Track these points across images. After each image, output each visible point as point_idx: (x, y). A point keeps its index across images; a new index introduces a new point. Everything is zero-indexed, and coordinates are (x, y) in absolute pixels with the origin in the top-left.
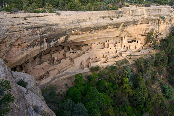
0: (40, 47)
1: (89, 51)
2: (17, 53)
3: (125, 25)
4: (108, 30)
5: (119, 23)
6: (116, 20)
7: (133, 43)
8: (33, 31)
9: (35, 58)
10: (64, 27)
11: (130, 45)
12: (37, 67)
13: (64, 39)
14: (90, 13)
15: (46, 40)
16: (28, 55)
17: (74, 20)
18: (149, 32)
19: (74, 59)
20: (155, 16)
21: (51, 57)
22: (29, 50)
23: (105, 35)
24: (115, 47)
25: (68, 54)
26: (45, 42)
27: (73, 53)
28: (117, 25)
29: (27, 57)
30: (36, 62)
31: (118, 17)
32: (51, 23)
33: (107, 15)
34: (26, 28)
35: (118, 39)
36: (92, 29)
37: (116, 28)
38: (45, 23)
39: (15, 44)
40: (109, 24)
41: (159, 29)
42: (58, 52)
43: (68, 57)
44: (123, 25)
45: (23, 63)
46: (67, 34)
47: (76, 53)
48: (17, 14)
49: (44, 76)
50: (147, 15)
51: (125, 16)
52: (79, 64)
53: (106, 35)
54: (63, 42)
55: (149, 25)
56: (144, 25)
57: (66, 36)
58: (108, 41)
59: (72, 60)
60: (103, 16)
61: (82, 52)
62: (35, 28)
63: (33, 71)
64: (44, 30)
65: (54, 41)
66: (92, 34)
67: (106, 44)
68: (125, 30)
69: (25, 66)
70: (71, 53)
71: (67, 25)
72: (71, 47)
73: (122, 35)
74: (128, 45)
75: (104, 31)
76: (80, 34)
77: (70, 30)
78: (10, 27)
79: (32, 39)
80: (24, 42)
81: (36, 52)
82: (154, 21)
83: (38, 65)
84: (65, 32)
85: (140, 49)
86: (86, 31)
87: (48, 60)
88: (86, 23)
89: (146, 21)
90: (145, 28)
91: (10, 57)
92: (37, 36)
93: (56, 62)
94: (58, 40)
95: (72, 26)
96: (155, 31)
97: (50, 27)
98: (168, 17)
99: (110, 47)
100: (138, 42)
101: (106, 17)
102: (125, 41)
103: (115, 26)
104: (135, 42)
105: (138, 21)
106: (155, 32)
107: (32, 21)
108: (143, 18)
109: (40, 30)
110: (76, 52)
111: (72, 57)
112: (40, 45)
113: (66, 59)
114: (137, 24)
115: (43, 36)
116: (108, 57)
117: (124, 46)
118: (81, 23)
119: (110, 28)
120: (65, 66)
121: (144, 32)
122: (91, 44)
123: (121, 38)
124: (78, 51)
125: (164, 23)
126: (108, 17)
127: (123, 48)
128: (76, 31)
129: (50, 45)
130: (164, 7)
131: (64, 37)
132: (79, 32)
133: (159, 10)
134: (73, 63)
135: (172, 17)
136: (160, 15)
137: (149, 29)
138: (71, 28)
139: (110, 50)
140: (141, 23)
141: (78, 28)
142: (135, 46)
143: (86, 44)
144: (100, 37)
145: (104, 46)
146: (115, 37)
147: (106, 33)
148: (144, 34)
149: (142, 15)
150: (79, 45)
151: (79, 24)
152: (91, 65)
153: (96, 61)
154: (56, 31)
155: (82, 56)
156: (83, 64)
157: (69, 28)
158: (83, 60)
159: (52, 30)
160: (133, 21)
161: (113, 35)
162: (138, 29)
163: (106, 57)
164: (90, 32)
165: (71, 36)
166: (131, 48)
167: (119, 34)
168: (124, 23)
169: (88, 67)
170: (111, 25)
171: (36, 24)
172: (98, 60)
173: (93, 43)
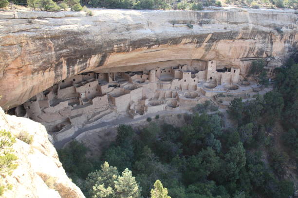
0: (55, 73)
1: (144, 85)
2: (15, 83)
3: (213, 38)
4: (181, 46)
5: (203, 34)
6: (197, 29)
7: (227, 73)
8: (43, 43)
9: (46, 93)
10: (99, 38)
11: (221, 76)
12: (50, 109)
13: (98, 60)
14: (149, 12)
15: (65, 60)
16: (34, 88)
17: (118, 25)
18: (255, 54)
19: (117, 99)
20: (266, 26)
21: (74, 92)
23: (176, 55)
24: (195, 79)
25: (105, 89)
26: (63, 64)
27: (115, 86)
28: (199, 39)
29: (32, 90)
30: (49, 101)
31: (201, 24)
32: (76, 30)
33: (180, 18)
34: (31, 37)
35: (200, 64)
36: (152, 43)
37: (197, 43)
38: (66, 29)
39: (11, 66)
40: (183, 34)
41: (271, 50)
42: (88, 84)
43: (105, 94)
44: (211, 39)
45: (26, 101)
46: (105, 50)
47: (119, 86)
48: (16, 12)
49: (62, 126)
50: (253, 23)
51: (214, 23)
52: (125, 108)
53: (178, 55)
54: (97, 65)
55: (256, 42)
56: (246, 41)
57: (103, 54)
58: (182, 68)
60: (172, 19)
61: (131, 85)
62: (47, 38)
63: (43, 116)
64: (64, 42)
65: (81, 63)
66: (151, 53)
67: (176, 72)
68: (213, 47)
69: (29, 107)
70: (110, 86)
71: (106, 33)
72: (111, 76)
73: (208, 57)
74: (216, 75)
75: (175, 47)
76: (128, 51)
77: (110, 43)
78: (3, 36)
79: (42, 59)
80: (28, 63)
81: (47, 83)
82: (264, 35)
83: (51, 106)
84: (101, 47)
85: (238, 85)
86: (139, 46)
87: (69, 98)
88: (142, 31)
89: (251, 35)
90: (249, 46)
91: (3, 90)
92: (50, 53)
93: (84, 103)
94: (88, 62)
95: (115, 37)
97: (74, 37)
98: (289, 29)
99: (184, 79)
100: (235, 71)
101: (178, 22)
102: (212, 68)
103: (196, 40)
104: (230, 71)
105: (236, 33)
106: (264, 55)
107: (42, 26)
108: (247, 29)
109: (55, 43)
111: (112, 94)
112: (56, 69)
113: (102, 98)
114: (234, 38)
115: (61, 53)
116: (179, 97)
117: (211, 78)
118: (131, 31)
119: (187, 43)
120: (100, 110)
121: (246, 53)
122: (150, 71)
123: (205, 64)
124: (124, 84)
125: (281, 39)
126: (182, 22)
127: (207, 81)
128: (122, 45)
129: (73, 71)
130: (282, 11)
131: (100, 56)
132: (127, 47)
133: (274, 16)
134: (115, 105)
135: (294, 29)
136: (275, 24)
137: (255, 48)
138: (112, 38)
139: (185, 84)
140: (242, 38)
141: (126, 40)
142: (229, 77)
143: (140, 70)
144: (165, 59)
145: (174, 76)
146: (194, 60)
147: (178, 51)
148: (247, 57)
149: (244, 23)
150: (126, 73)
151: (127, 32)
152: (146, 110)
153: (157, 104)
154: (85, 44)
155: (132, 92)
156: (132, 108)
157: (108, 40)
158: (134, 100)
159: (77, 43)
160: (227, 32)
161: (191, 55)
162: (235, 48)
163: (177, 97)
164: (148, 48)
165: (112, 54)
166: (222, 81)
167: (202, 55)
168: (211, 35)
169: (141, 114)
170: (187, 36)
171: (49, 31)
172: (160, 102)
173: (153, 69)
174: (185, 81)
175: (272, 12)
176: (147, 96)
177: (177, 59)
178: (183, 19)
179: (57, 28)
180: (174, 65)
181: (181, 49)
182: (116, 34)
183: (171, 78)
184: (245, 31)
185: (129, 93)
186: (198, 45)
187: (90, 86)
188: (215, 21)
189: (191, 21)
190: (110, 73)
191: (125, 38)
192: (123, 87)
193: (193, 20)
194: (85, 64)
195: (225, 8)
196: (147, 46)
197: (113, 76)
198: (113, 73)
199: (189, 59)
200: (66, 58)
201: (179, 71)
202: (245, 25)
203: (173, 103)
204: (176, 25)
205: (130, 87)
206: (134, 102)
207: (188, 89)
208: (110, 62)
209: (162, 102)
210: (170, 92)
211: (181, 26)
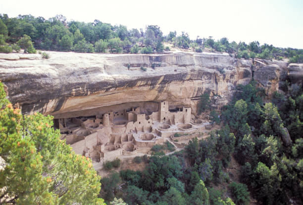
1: (98, 130)
3: (165, 80)
4: (136, 89)
5: (156, 77)
6: (150, 72)
7: (179, 113)
10: (57, 81)
11: (174, 115)
13: (55, 105)
15: (20, 105)
17: (76, 69)
18: (203, 93)
20: (210, 68)
23: (131, 97)
24: (149, 120)
27: (67, 133)
28: (152, 81)
31: (153, 67)
32: (33, 73)
33: (135, 62)
35: (153, 105)
36: (109, 87)
37: (151, 85)
38: (22, 72)
40: (138, 77)
41: (217, 89)
44: (163, 81)
46: (63, 94)
47: (71, 133)
50: (199, 65)
51: (165, 66)
53: (133, 97)
54: (53, 110)
55: (203, 83)
56: (194, 81)
57: (61, 98)
58: (135, 110)
60: (127, 63)
61: (83, 131)
64: (20, 86)
65: (37, 108)
66: (107, 96)
67: (130, 114)
68: (165, 89)
70: (62, 133)
71: (65, 77)
72: (62, 121)
73: (161, 98)
74: (169, 115)
75: (130, 90)
76: (86, 95)
77: (69, 87)
82: (209, 76)
84: (60, 90)
85: (190, 124)
86: (98, 89)
88: (99, 75)
89: (198, 76)
90: (197, 86)
94: (44, 107)
95: (73, 80)
96: (211, 92)
97: (31, 81)
98: (229, 71)
99: (138, 121)
100: (186, 110)
101: (132, 65)
102: (164, 108)
103: (150, 82)
104: (182, 110)
105: (185, 74)
106: (211, 94)
108: (193, 70)
109: (9, 87)
110: (73, 132)
114: (184, 79)
115: (17, 98)
116: (136, 140)
117: (164, 118)
118: (89, 74)
119: (142, 86)
121: (196, 93)
122: (103, 115)
123: (158, 105)
124: (77, 130)
125: (224, 79)
126: (136, 65)
127: (161, 122)
128: (81, 88)
130: (221, 54)
131: (57, 100)
132: (85, 90)
133: (215, 58)
135: (233, 70)
136: (217, 66)
137: (202, 88)
138: (70, 82)
139: (140, 126)
140: (190, 79)
141: (85, 83)
142: (182, 117)
143: (92, 115)
144: (120, 102)
145: (127, 119)
146: (147, 102)
147: (132, 94)
148: (196, 97)
149: (191, 65)
150: (77, 118)
151: (85, 76)
152: (103, 156)
153: (114, 149)
154: (43, 88)
155: (86, 138)
156: (87, 155)
157: (67, 84)
158: (88, 147)
159: (34, 87)
160: (178, 74)
161: (145, 97)
162: (185, 88)
163: (133, 140)
164: (106, 91)
165: (70, 98)
166: (175, 121)
167: (155, 96)
168: (163, 77)
169: (97, 161)
170: (142, 79)
171: (4, 73)
172: (117, 147)
173: (106, 113)
174: (140, 123)
175: (214, 55)
176: (102, 141)
177: (131, 101)
178: (137, 63)
179: (12, 71)
180: (127, 108)
181: (136, 91)
182: (75, 78)
183: (124, 121)
184: (193, 72)
185: (84, 139)
186: (152, 87)
188: (166, 64)
189: (145, 65)
191: (84, 81)
192: (76, 133)
193: (147, 63)
194: (41, 109)
195: (174, 52)
196: (104, 89)
197: (64, 122)
198: (64, 119)
199: (143, 101)
200: (22, 103)
201: (133, 113)
202: (192, 67)
203: (130, 147)
204: (131, 68)
205: (83, 133)
206: (89, 149)
207: (143, 131)
208: (67, 107)
209: (118, 146)
210: (125, 135)
211: (136, 69)
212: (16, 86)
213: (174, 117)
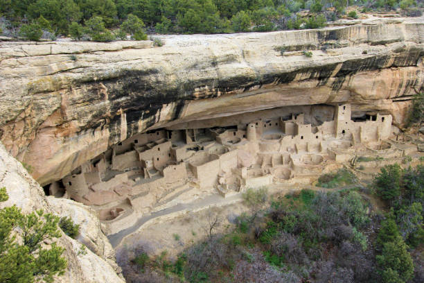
0: (110, 131)
1: (239, 145)
2: (52, 147)
3: (345, 69)
4: (294, 85)
5: (329, 65)
6: (318, 58)
7: (369, 123)
8: (92, 89)
9: (95, 162)
10: (172, 78)
11: (360, 128)
12: (102, 186)
13: (172, 111)
14: (243, 36)
15: (124, 112)
16: (79, 154)
17: (200, 58)
18: (417, 90)
19: (199, 169)
21: (135, 159)
22: (82, 139)
23: (287, 99)
24: (317, 134)
25: (181, 153)
26: (122, 119)
27: (197, 149)
28: (322, 73)
29: (76, 158)
30: (99, 173)
31: (324, 50)
32: (139, 68)
33: (292, 42)
34: (75, 80)
35: (325, 110)
36: (249, 84)
37: (320, 79)
38: (124, 67)
39: (47, 124)
40: (297, 67)
42: (156, 147)
43: (182, 161)
44: (341, 71)
45: (67, 174)
46: (181, 96)
47: (202, 149)
48: (53, 45)
49: (119, 210)
50: (412, 40)
51: (345, 46)
52: (212, 181)
53: (290, 98)
54: (170, 118)
55: (418, 71)
56: (401, 69)
57: (179, 101)
58: (296, 118)
59: (191, 169)
60: (280, 45)
61: (219, 147)
62: (98, 81)
63: (91, 196)
64: (122, 86)
65: (146, 116)
66: (249, 98)
67: (288, 124)
68: (345, 84)
69: (70, 183)
70: (190, 149)
71: (182, 71)
72: (190, 133)
73: (337, 99)
74: (353, 127)
75: (285, 87)
76: (216, 96)
77: (190, 86)
78: (36, 80)
79: (91, 112)
80: (71, 118)
81: (98, 147)
83: (103, 180)
84: (176, 91)
85: (390, 142)
86: (232, 88)
87: (128, 169)
88: (235, 65)
89: (409, 60)
90: (406, 78)
91: (35, 158)
93: (151, 175)
94: (157, 115)
95: (195, 75)
97: (137, 79)
99: (300, 135)
100: (383, 118)
101: (288, 49)
102: (344, 115)
103: (317, 75)
104: (374, 119)
105: (384, 59)
107: (91, 64)
108: (399, 50)
109: (110, 88)
110: (205, 148)
111: (192, 160)
112: (111, 126)
113: (178, 167)
114: (379, 66)
115: (119, 103)
116: (294, 163)
117: (344, 132)
118: (219, 66)
119: (303, 81)
120: (175, 185)
121: (402, 90)
122: (247, 125)
123: (332, 110)
124: (208, 146)
126: (295, 49)
127: (338, 137)
129: (136, 128)
131: (174, 104)
132: (214, 90)
134: (196, 177)
137: (417, 81)
138: (191, 79)
139: (303, 142)
140: (394, 66)
141: (213, 79)
142: (374, 130)
143: (232, 124)
144: (271, 106)
145: (284, 131)
146: (315, 105)
147: (289, 93)
148: (403, 96)
149: (396, 41)
150: (212, 128)
151: (213, 69)
152: (244, 184)
153: (261, 175)
154: (153, 88)
155: (222, 157)
156: (222, 181)
157: (186, 81)
158: (224, 170)
159: (141, 87)
160: (368, 58)
161: (311, 98)
162: (383, 82)
163: (290, 162)
164: (244, 91)
165: (192, 101)
166: (362, 137)
167: (328, 97)
168: (341, 65)
169: (236, 190)
170: (304, 70)
171: (101, 70)
172: (265, 171)
173: (252, 122)
174: (302, 138)
176: (245, 163)
177: (288, 104)
178: (296, 44)
179: (112, 66)
180: (283, 115)
181: (295, 89)
182: (198, 72)
183: (280, 134)
184: (398, 54)
185: (218, 158)
186: (321, 81)
187: (159, 149)
188: (348, 42)
189: (309, 46)
190: (189, 130)
191: (211, 77)
192: (208, 149)
193: (312, 44)
194: (152, 117)
195: (364, 21)
196: (243, 87)
197: (193, 135)
198: (193, 130)
199: (307, 104)
200: (125, 109)
201: (293, 123)
202: (395, 46)
203: (285, 173)
204: (286, 53)
205: (219, 150)
206: (225, 173)
207: (307, 150)
208: (190, 114)
209: (267, 171)
210: (279, 155)
211: (294, 54)
212: (118, 86)
213: (360, 130)
